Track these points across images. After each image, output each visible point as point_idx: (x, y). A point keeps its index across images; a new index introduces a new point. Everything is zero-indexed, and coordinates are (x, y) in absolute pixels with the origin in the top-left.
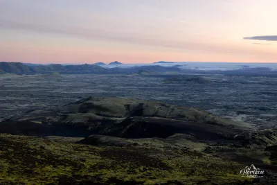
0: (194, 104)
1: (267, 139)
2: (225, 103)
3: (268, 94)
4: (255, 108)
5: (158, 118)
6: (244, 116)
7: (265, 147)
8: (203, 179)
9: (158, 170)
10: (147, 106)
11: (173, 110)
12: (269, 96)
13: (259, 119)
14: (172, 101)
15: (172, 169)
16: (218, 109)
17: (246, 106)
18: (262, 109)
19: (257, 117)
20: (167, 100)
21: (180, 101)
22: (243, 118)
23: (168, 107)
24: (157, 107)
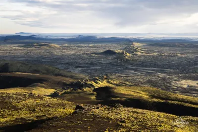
0: (46, 62)
1: (94, 84)
2: (67, 61)
3: (95, 53)
4: (87, 63)
5: (20, 73)
6: (80, 69)
7: (93, 89)
8: (41, 115)
9: (9, 111)
10: (11, 65)
11: (31, 66)
12: (96, 55)
13: (90, 71)
14: (30, 61)
15: (20, 109)
16: (63, 65)
17: (81, 62)
18: (92, 64)
19: (89, 69)
20: (26, 60)
21: (36, 61)
22: (79, 71)
23: (27, 65)
24: (19, 65)
